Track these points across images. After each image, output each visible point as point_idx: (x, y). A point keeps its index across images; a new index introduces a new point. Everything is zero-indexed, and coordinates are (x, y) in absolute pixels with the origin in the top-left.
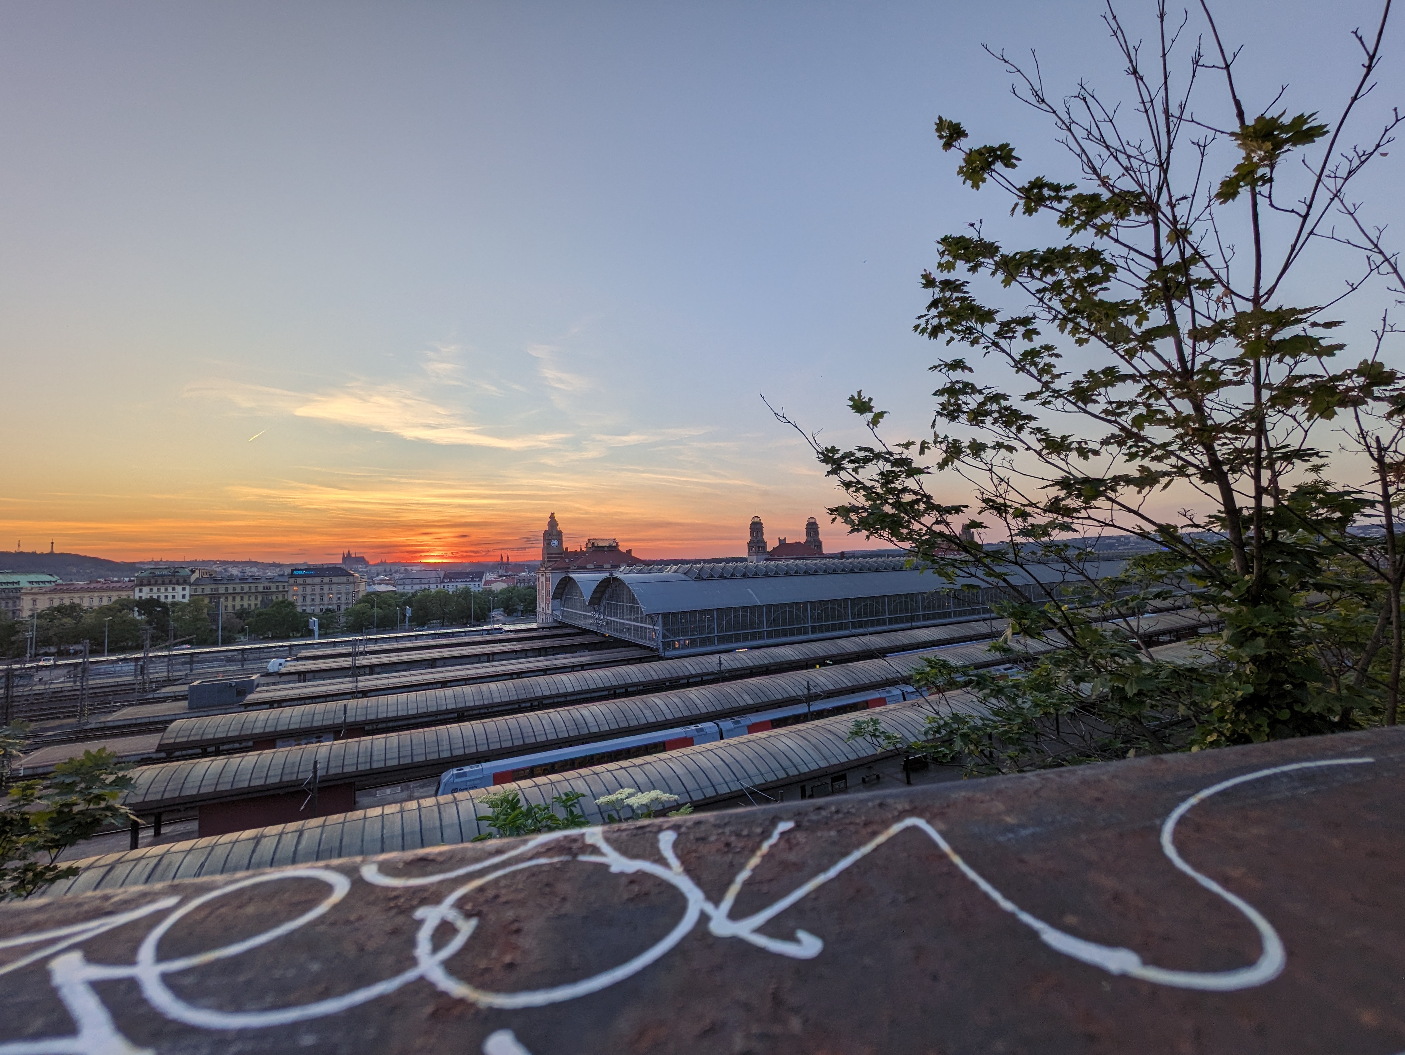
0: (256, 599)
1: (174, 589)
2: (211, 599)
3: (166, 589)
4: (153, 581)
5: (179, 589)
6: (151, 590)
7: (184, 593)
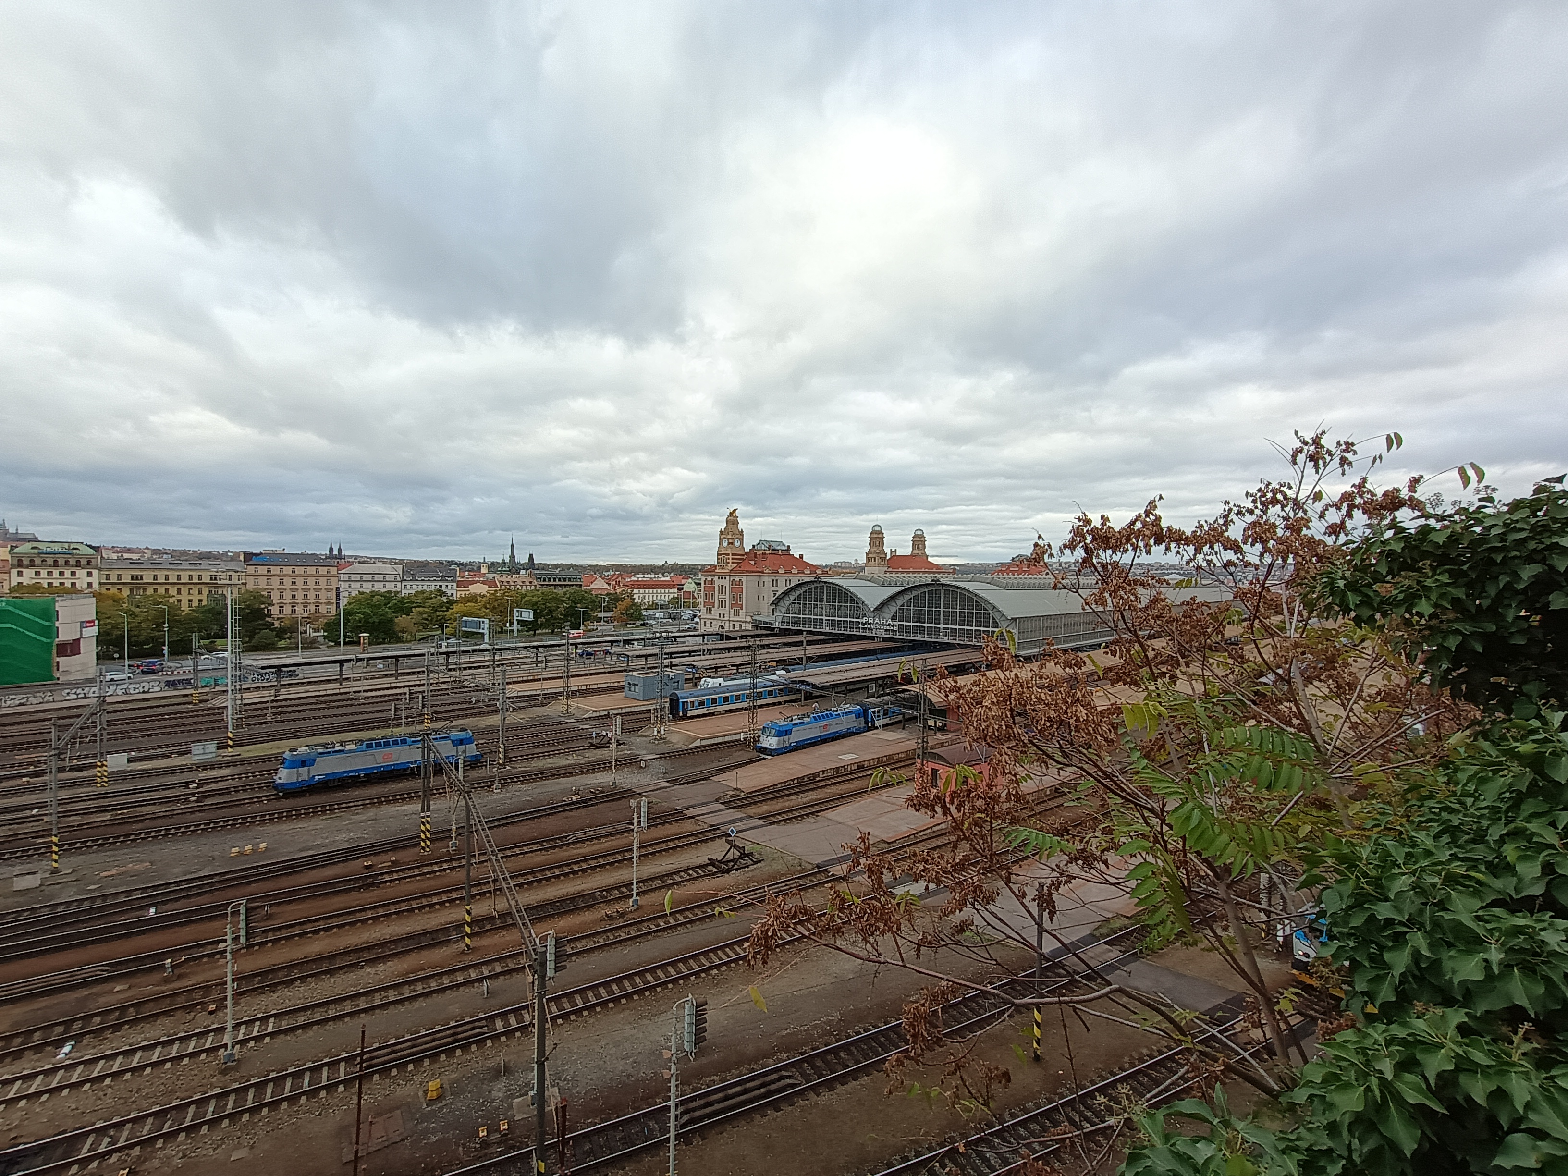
0: (200, 593)
1: (73, 574)
2: (131, 590)
3: (62, 574)
4: (38, 561)
5: (81, 573)
6: (37, 574)
7: (90, 580)
